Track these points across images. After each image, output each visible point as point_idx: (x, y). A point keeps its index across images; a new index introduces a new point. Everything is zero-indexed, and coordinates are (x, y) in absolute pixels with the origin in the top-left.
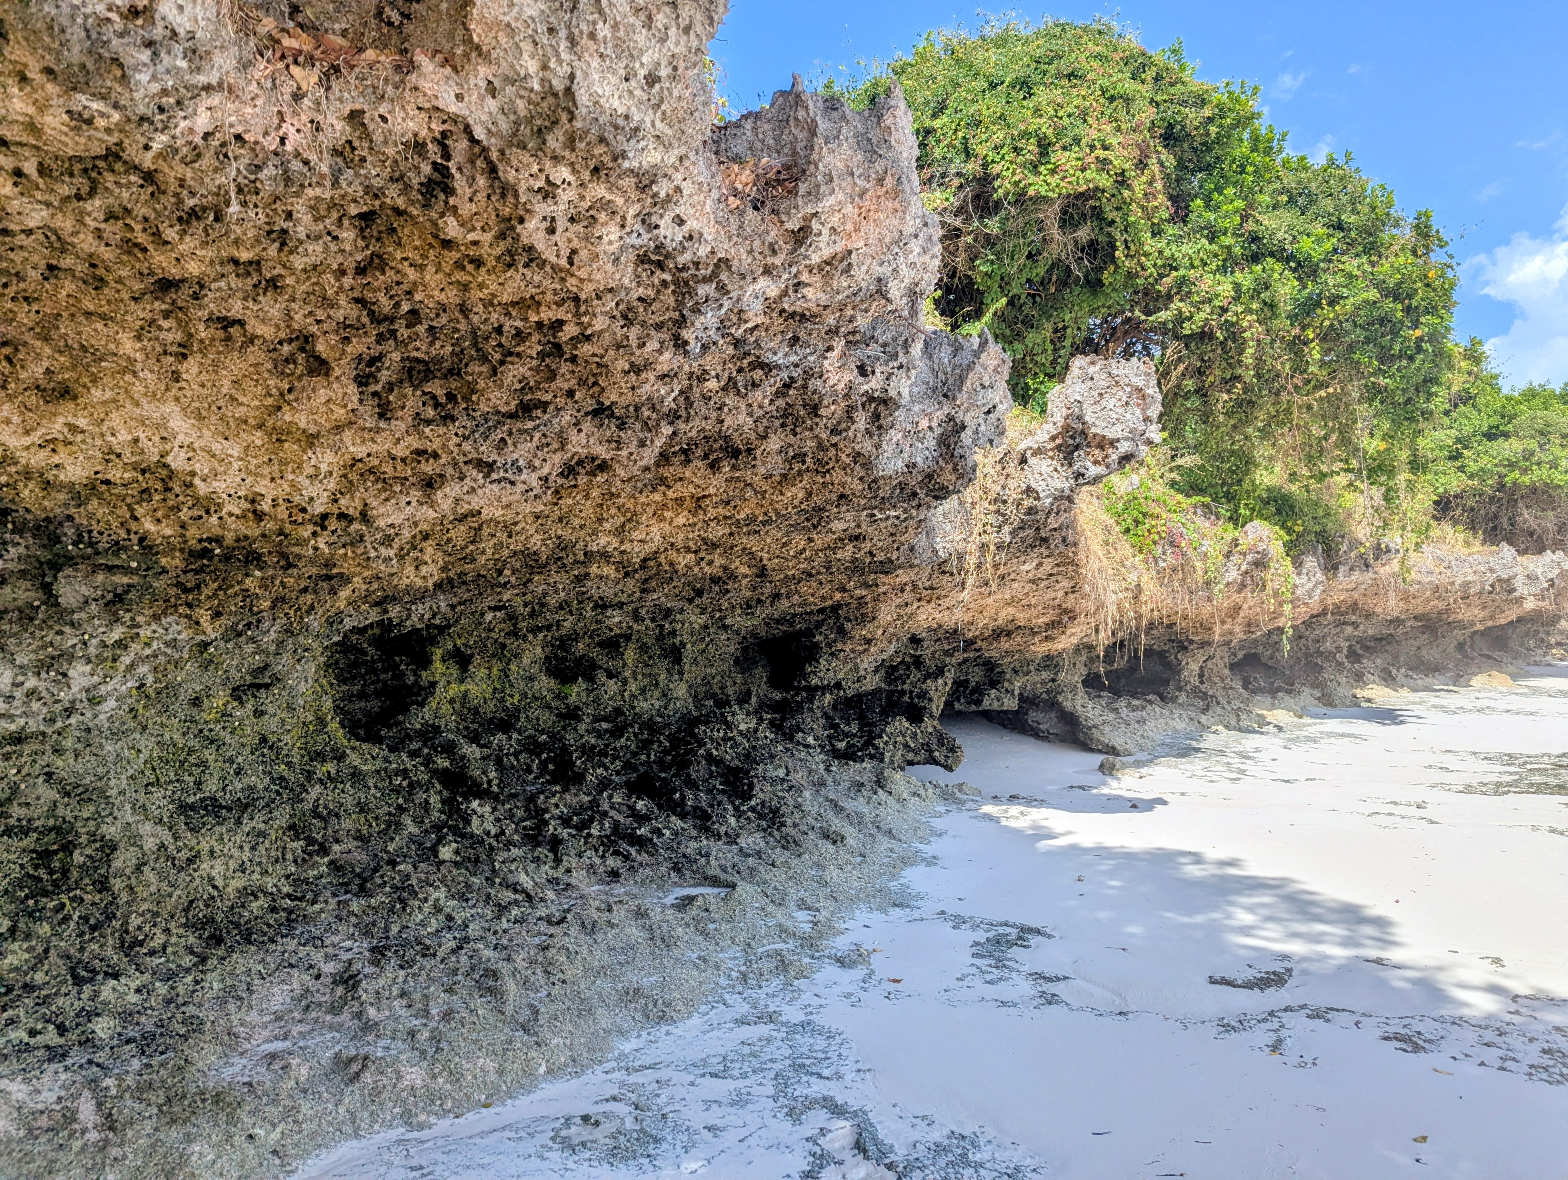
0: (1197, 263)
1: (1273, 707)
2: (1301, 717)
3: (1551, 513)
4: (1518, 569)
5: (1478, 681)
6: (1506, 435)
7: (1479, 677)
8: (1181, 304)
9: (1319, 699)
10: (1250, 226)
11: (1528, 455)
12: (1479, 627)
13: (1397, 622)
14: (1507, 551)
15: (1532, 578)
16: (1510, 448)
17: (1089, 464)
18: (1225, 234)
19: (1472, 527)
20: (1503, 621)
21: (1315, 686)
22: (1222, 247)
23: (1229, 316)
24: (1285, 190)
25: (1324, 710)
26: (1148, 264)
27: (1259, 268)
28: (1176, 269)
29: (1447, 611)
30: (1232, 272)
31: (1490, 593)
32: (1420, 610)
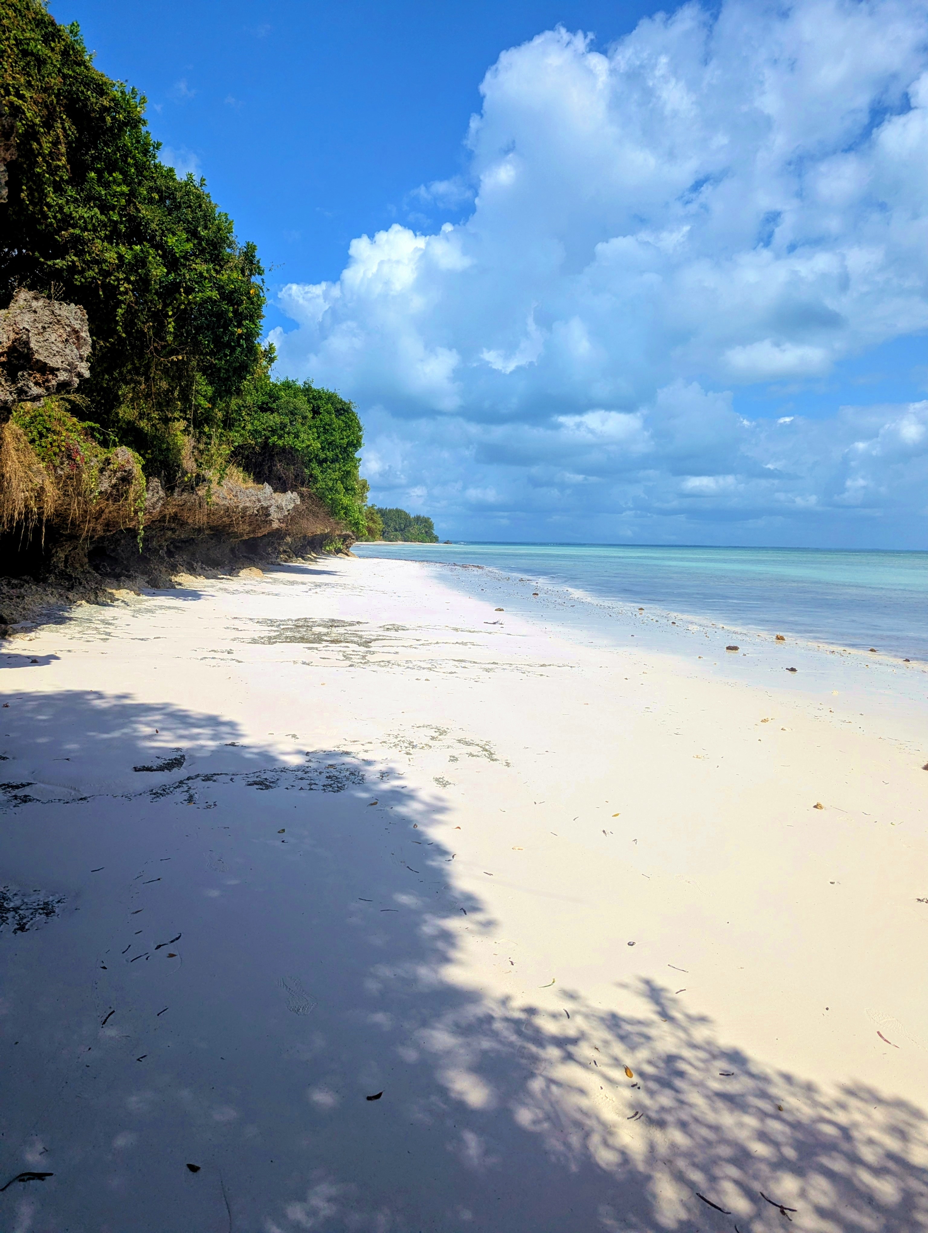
0: (90, 227)
1: (119, 588)
2: (138, 595)
3: (292, 467)
4: (273, 501)
5: (244, 573)
6: (272, 411)
7: (244, 571)
8: (75, 259)
9: (148, 582)
10: (132, 210)
11: (283, 426)
12: (246, 537)
13: (200, 530)
14: (268, 489)
15: (280, 508)
16: (274, 419)
17: (31, 384)
18: (113, 210)
19: (247, 469)
20: (260, 535)
21: (144, 573)
22: (110, 220)
23: (112, 280)
24: (159, 191)
25: (153, 591)
26: (50, 214)
27: (138, 248)
28: (74, 228)
29: (231, 525)
30: (117, 244)
31: (256, 515)
32: (215, 523)
